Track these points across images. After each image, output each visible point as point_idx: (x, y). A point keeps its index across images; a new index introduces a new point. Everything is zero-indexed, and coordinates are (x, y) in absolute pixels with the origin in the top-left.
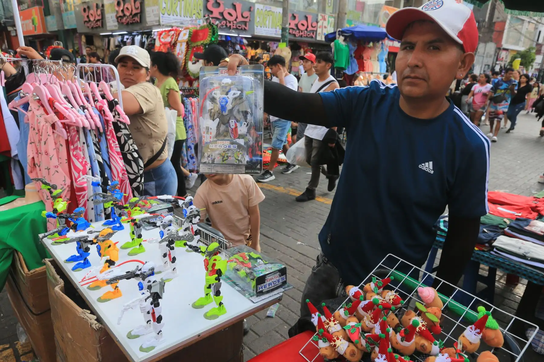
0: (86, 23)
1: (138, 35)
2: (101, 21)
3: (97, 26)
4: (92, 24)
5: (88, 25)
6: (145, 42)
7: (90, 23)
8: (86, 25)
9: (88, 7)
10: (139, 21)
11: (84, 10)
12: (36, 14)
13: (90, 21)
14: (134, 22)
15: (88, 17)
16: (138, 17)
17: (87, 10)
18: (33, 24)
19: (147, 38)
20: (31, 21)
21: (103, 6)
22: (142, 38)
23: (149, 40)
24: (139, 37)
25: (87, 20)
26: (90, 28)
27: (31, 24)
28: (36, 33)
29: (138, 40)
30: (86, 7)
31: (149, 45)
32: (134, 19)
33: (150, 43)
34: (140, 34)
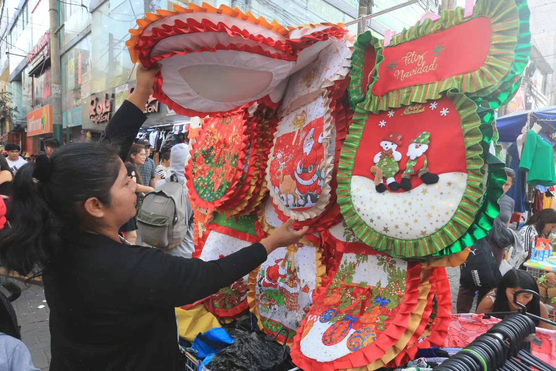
0: (92, 117)
1: (154, 131)
2: (109, 113)
3: (104, 120)
4: (99, 119)
5: (94, 120)
6: (162, 139)
7: (96, 117)
8: (92, 119)
9: (97, 99)
10: (156, 110)
11: (92, 103)
12: (47, 113)
13: (96, 114)
14: (150, 111)
15: (95, 110)
16: (156, 106)
17: (95, 102)
18: (42, 123)
19: (166, 135)
20: (40, 120)
21: (113, 96)
22: (159, 134)
23: (168, 137)
24: (156, 133)
25: (94, 114)
26: (96, 122)
27: (40, 123)
28: (44, 132)
29: (153, 137)
30: (94, 99)
31: (167, 142)
32: (149, 108)
33: (169, 140)
34: (157, 130)
